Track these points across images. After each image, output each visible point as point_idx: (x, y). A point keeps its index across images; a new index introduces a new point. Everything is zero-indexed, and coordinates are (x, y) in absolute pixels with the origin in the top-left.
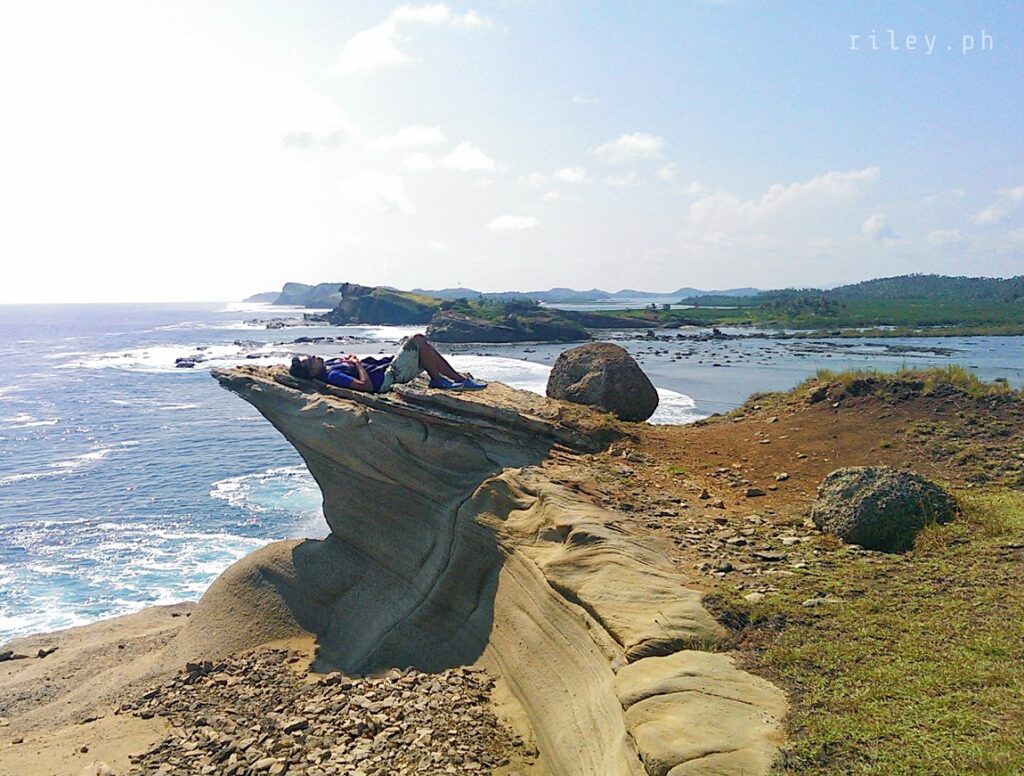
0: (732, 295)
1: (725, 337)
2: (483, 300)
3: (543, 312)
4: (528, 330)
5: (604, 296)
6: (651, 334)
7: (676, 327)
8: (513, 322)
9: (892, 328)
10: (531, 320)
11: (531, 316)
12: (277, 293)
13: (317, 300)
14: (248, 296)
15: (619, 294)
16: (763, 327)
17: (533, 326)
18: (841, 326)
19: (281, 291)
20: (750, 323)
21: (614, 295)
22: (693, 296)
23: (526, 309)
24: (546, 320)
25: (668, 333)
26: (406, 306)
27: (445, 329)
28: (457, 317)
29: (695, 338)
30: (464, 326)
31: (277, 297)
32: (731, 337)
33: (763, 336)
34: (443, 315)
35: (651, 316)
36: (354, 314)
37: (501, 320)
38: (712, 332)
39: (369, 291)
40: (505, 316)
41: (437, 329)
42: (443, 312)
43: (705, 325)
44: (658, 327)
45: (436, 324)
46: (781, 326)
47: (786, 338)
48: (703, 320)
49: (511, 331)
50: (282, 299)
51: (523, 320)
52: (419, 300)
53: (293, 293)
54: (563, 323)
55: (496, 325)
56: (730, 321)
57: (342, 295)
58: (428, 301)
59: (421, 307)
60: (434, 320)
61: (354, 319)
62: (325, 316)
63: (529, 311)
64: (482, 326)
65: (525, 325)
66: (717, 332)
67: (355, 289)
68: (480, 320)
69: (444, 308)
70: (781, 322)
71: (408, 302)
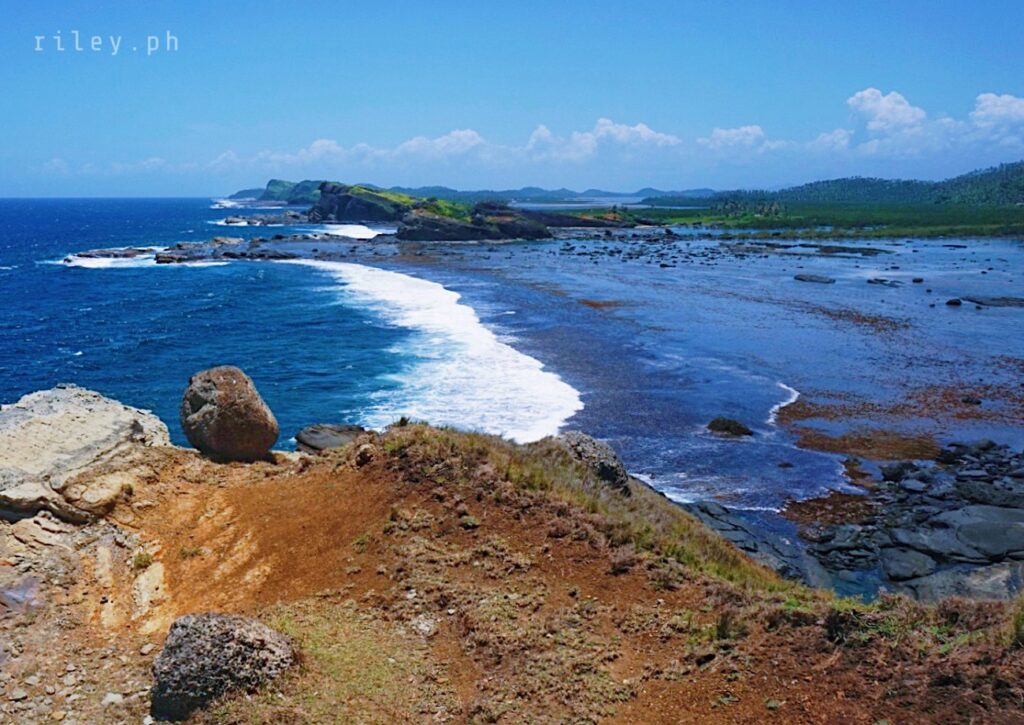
0: (689, 195)
1: (676, 237)
2: (454, 196)
4: (494, 229)
5: (572, 194)
6: (608, 233)
7: (632, 227)
8: (479, 222)
9: (828, 229)
10: (497, 219)
11: (499, 215)
12: (260, 190)
13: (299, 196)
15: (586, 194)
16: (712, 227)
17: (499, 225)
18: (782, 227)
19: (265, 187)
21: (581, 195)
22: (653, 197)
23: (494, 208)
24: (509, 219)
26: (381, 204)
27: (415, 227)
28: (427, 214)
29: (650, 240)
30: (434, 224)
31: (260, 195)
33: (709, 236)
34: (414, 214)
35: (610, 216)
36: (331, 213)
37: (469, 219)
38: (664, 232)
39: (348, 189)
40: (473, 214)
41: (408, 228)
42: (414, 211)
43: (659, 224)
44: (616, 227)
45: (407, 223)
46: (728, 227)
47: (730, 239)
48: (657, 220)
49: (478, 230)
50: (266, 196)
51: (490, 219)
52: (394, 198)
53: (278, 190)
54: (527, 223)
55: (463, 224)
56: (682, 220)
57: (322, 192)
58: (404, 199)
59: (396, 206)
60: (405, 219)
61: (332, 216)
62: (304, 213)
63: (497, 211)
64: (450, 225)
65: (491, 224)
66: (669, 232)
67: (334, 187)
68: (449, 219)
69: (415, 207)
70: (728, 223)
71: (384, 200)
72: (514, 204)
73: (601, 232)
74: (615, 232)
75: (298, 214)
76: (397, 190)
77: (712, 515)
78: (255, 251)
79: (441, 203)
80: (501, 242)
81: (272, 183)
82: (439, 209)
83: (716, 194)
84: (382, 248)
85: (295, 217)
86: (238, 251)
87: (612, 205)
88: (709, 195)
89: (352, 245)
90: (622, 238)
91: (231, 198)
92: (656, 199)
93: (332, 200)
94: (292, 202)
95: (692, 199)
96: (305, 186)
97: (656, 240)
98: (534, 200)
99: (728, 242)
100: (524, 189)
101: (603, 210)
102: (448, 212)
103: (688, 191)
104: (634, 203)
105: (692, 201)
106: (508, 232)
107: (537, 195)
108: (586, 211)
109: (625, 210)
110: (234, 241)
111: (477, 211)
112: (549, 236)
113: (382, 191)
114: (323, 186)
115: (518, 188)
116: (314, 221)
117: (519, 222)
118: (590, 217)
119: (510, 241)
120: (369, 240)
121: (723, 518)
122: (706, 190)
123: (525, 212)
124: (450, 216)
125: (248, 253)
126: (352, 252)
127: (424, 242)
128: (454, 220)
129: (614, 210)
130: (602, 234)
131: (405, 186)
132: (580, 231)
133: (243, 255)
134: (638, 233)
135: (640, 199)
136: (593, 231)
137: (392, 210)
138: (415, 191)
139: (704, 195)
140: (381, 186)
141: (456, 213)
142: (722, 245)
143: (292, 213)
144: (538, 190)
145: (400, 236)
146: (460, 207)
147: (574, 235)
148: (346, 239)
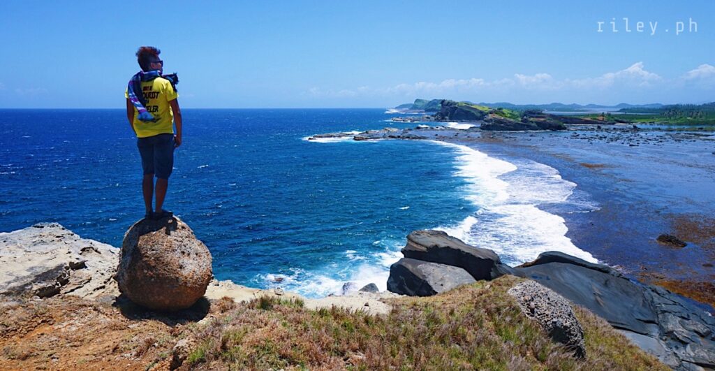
0: (646, 107)
1: (639, 130)
2: (513, 108)
3: (543, 116)
4: (534, 124)
5: (579, 106)
6: (599, 127)
7: (613, 124)
8: (525, 121)
10: (536, 119)
11: (537, 117)
12: (411, 104)
13: (431, 108)
14: (398, 106)
15: (587, 106)
16: (661, 124)
17: (537, 123)
18: (703, 125)
19: (413, 103)
20: (654, 122)
21: (584, 107)
22: (626, 108)
23: (534, 114)
24: (542, 119)
25: (607, 127)
26: (473, 111)
27: (490, 123)
28: (496, 116)
29: (623, 130)
30: (501, 122)
31: (411, 106)
32: (642, 130)
33: (659, 129)
34: (490, 116)
35: (601, 118)
36: (447, 115)
37: (520, 119)
38: (632, 127)
39: (455, 104)
40: (522, 117)
41: (487, 124)
42: (490, 115)
43: (629, 123)
44: (604, 124)
45: (486, 121)
46: (671, 125)
47: (672, 131)
48: (628, 120)
49: (524, 125)
50: (414, 107)
51: (532, 119)
52: (480, 108)
53: (420, 104)
54: (552, 121)
55: (517, 122)
56: (643, 121)
57: (442, 105)
58: (486, 109)
59: (481, 112)
60: (485, 119)
61: (447, 117)
62: (432, 116)
63: (536, 115)
64: (510, 122)
65: (532, 122)
66: (635, 127)
67: (449, 102)
68: (508, 119)
69: (491, 113)
70: (671, 122)
71: (476, 109)
72: (546, 112)
73: (595, 126)
74: (603, 127)
75: (429, 116)
76: (482, 104)
77: (659, 294)
78: (406, 135)
79: (505, 111)
80: (538, 131)
81: (417, 101)
82: (503, 114)
83: (663, 106)
84: (472, 134)
85: (428, 118)
86: (396, 135)
87: (601, 112)
88: (659, 107)
89: (456, 133)
90: (607, 130)
91: (396, 108)
92: (628, 109)
93: (447, 109)
94: (427, 110)
95: (649, 109)
96: (434, 103)
97: (627, 131)
98: (556, 110)
99: (671, 133)
100: (553, 104)
101: (597, 115)
102: (509, 115)
103: (647, 105)
104: (614, 112)
105: (649, 110)
106: (543, 126)
107: (559, 107)
108: (588, 116)
109: (609, 115)
110: (395, 130)
111: (525, 115)
112: (565, 129)
113: (474, 105)
114: (443, 102)
115: (549, 103)
116: (437, 120)
117: (548, 121)
118: (589, 119)
119: (543, 131)
120: (466, 130)
121: (667, 296)
122: (657, 104)
123: (553, 116)
124: (510, 117)
125: (401, 136)
126: (456, 137)
127: (495, 131)
128: (512, 120)
129: (603, 115)
130: (596, 128)
131: (486, 102)
132: (583, 126)
133: (399, 137)
134: (616, 127)
135: (618, 109)
136: (590, 126)
137: (479, 115)
138: (492, 105)
139: (656, 107)
140: (473, 102)
141: (513, 116)
142: (667, 134)
143: (426, 116)
144: (560, 104)
145: (482, 128)
146: (516, 113)
147: (579, 128)
148: (453, 129)
